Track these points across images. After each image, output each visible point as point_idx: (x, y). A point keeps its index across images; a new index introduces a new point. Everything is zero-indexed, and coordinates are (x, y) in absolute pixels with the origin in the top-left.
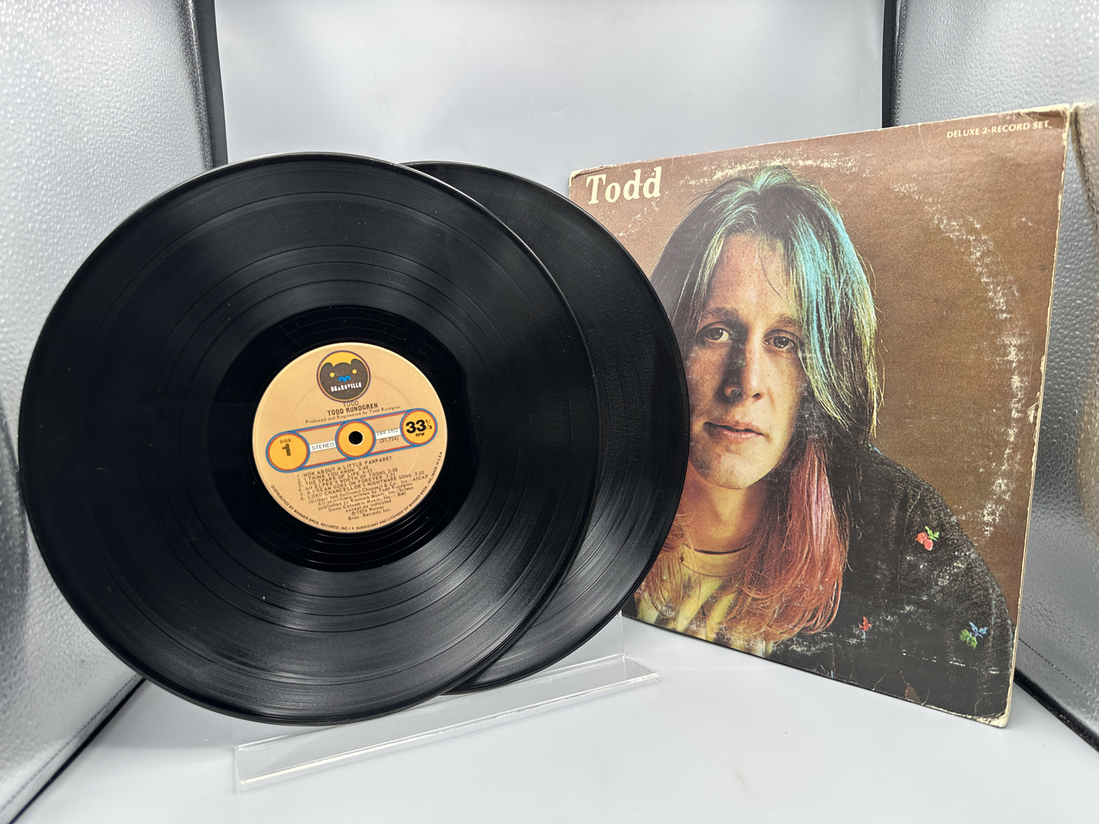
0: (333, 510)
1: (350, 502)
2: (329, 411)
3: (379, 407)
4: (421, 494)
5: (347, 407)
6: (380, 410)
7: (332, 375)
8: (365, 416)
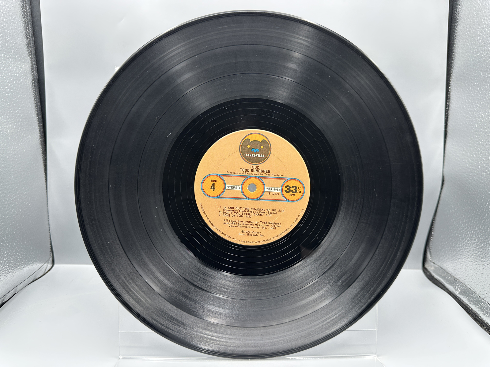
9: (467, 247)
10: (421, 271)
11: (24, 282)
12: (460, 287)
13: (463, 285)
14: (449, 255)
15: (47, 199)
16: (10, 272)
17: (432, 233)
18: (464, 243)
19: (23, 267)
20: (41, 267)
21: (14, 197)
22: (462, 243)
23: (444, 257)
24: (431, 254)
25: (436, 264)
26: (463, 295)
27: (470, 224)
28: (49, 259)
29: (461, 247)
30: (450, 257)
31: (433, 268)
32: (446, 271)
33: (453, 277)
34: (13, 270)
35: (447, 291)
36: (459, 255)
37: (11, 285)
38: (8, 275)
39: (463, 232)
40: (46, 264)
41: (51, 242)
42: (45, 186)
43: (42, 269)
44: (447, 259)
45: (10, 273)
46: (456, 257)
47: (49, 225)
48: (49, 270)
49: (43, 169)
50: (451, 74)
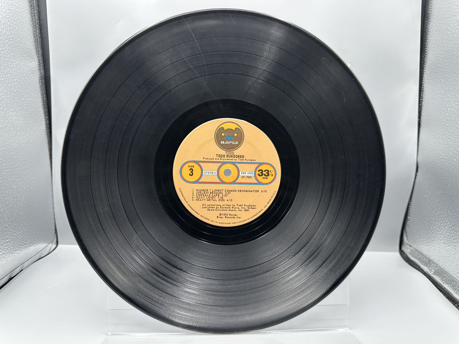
9: (440, 230)
10: (398, 254)
11: (30, 260)
12: (434, 268)
13: (437, 265)
14: (424, 238)
15: (52, 185)
16: (18, 250)
17: (408, 217)
18: (438, 226)
19: (29, 245)
20: (46, 247)
21: (22, 182)
22: (435, 226)
23: (420, 239)
24: (407, 237)
25: (412, 247)
26: (436, 275)
27: (443, 207)
28: (54, 240)
29: (435, 230)
30: (425, 239)
31: (409, 251)
32: (421, 253)
33: (428, 258)
34: (20, 247)
35: (422, 271)
36: (433, 238)
37: (19, 261)
38: (16, 252)
39: (437, 215)
40: (50, 245)
41: (55, 224)
42: (51, 173)
43: (47, 248)
44: (422, 242)
46: (430, 240)
47: (54, 209)
48: (54, 250)
49: (48, 157)
50: (424, 67)
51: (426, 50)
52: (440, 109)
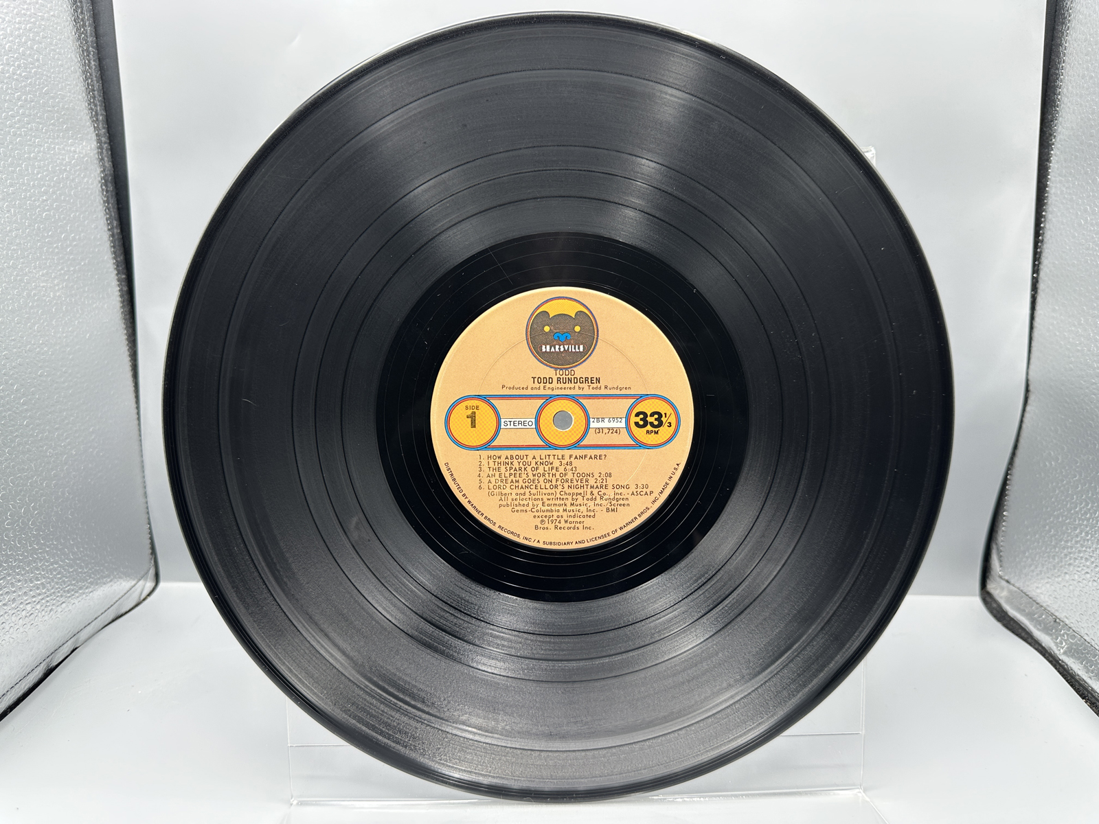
0: (517, 511)
1: (540, 506)
2: (534, 378)
3: (602, 384)
4: (639, 515)
5: (558, 376)
6: (603, 387)
7: (547, 329)
8: (581, 392)
9: (1084, 549)
10: (977, 601)
11: (93, 623)
12: (1068, 639)
13: (1075, 634)
14: (1043, 565)
15: (141, 440)
16: (64, 602)
17: (1004, 513)
18: (1079, 539)
19: (90, 590)
20: (131, 589)
21: (66, 439)
22: (1072, 539)
23: (1033, 568)
24: (1001, 561)
25: (1013, 585)
26: (1073, 656)
27: (1093, 495)
28: (148, 571)
29: (1071, 547)
30: (1045, 569)
31: (1005, 593)
32: (1034, 601)
33: (1052, 614)
34: (69, 597)
35: (1037, 646)
36: (1067, 566)
37: (67, 630)
38: (59, 609)
39: (1077, 513)
40: (141, 583)
41: (151, 533)
42: (136, 411)
43: (134, 592)
44: (1037, 574)
45: (64, 605)
46: (1058, 570)
47: (146, 497)
48: (149, 595)
49: (129, 374)
50: (1053, 144)
51: (1059, 101)
52: (1091, 252)
